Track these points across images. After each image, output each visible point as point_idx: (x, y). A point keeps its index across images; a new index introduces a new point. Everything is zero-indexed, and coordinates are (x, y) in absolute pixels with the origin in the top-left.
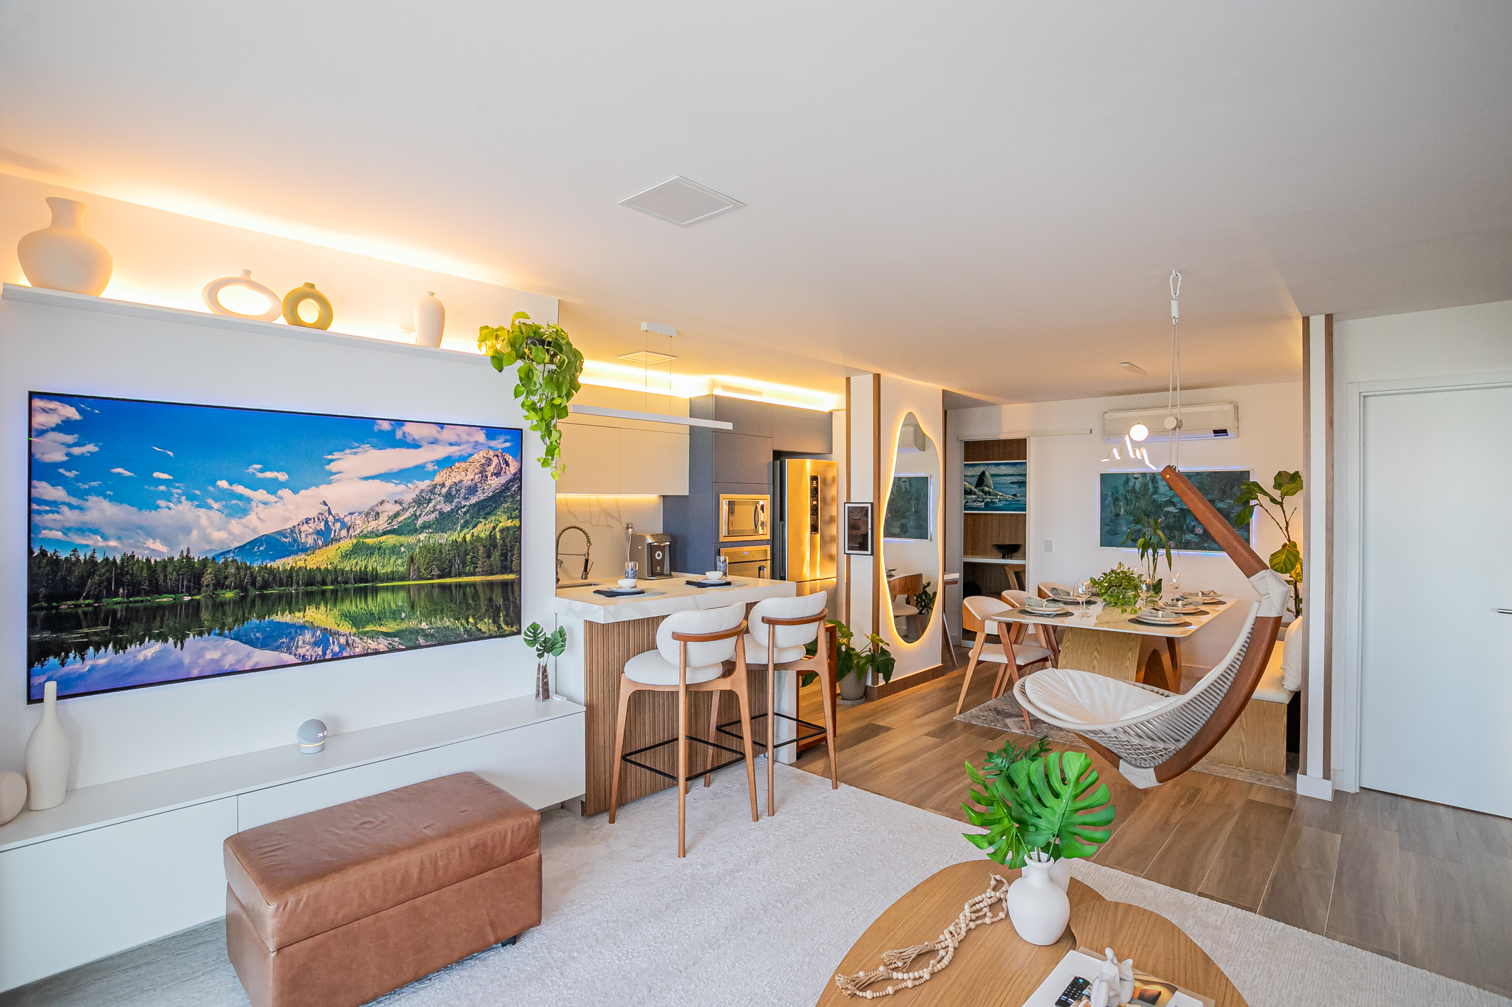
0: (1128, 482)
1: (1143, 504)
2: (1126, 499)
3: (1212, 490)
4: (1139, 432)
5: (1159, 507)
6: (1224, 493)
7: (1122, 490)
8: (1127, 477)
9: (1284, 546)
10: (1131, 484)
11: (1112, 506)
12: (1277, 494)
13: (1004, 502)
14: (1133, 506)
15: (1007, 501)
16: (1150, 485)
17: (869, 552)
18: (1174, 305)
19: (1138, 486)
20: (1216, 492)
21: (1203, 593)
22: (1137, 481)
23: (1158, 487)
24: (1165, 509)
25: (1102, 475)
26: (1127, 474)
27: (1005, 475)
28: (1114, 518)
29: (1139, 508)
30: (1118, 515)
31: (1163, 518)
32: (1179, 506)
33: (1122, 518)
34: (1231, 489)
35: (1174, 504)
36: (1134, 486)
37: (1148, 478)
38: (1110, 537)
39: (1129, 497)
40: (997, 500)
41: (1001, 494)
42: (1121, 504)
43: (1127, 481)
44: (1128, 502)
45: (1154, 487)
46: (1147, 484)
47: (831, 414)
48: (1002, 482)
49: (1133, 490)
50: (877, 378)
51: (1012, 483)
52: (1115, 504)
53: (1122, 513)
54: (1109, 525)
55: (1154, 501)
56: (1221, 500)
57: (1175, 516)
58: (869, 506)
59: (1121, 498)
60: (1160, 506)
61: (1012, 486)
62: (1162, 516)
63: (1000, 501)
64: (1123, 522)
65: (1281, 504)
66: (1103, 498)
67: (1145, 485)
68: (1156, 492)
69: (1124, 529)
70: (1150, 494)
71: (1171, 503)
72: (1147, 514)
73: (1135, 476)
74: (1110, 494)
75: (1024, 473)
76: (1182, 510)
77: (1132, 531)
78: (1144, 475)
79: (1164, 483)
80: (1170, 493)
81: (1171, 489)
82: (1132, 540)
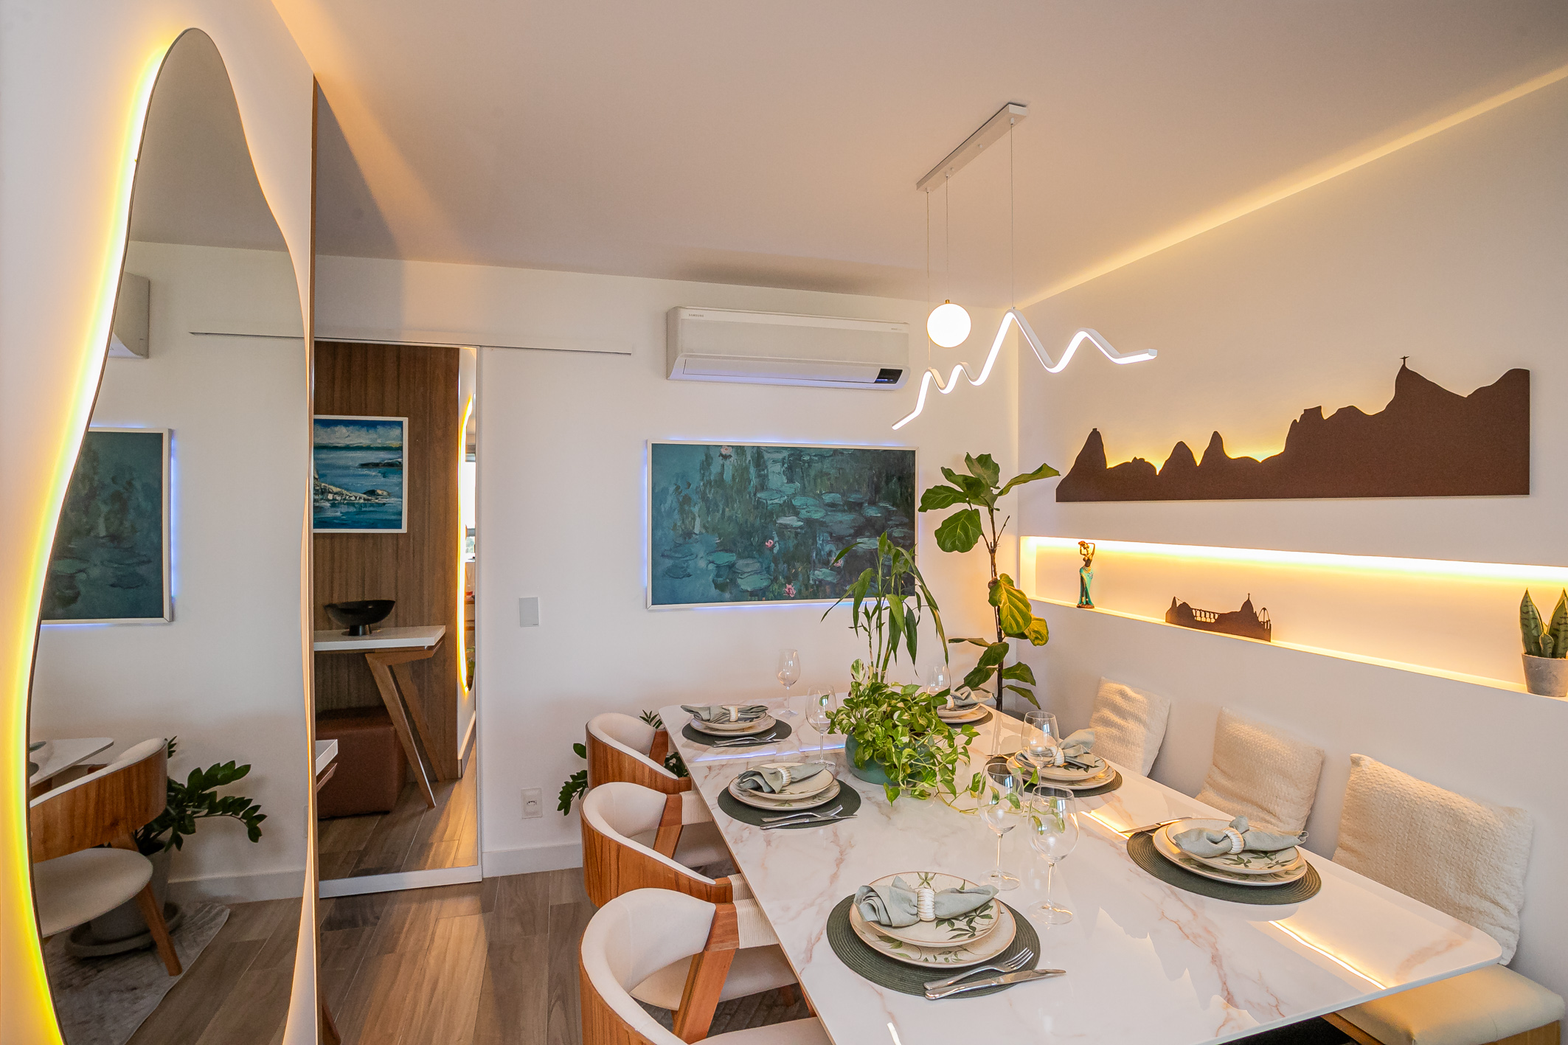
0: (709, 465)
1: (738, 510)
2: (704, 498)
3: (859, 484)
6: (877, 490)
7: (696, 481)
8: (708, 452)
10: (715, 469)
11: (676, 516)
12: (988, 493)
13: (344, 509)
14: (718, 515)
15: (353, 505)
16: (752, 470)
19: (728, 476)
20: (865, 489)
22: (727, 462)
23: (766, 476)
24: (780, 521)
25: (655, 447)
26: (708, 447)
27: (348, 448)
28: (680, 541)
29: (730, 518)
30: (688, 534)
31: (776, 539)
32: (804, 514)
33: (697, 541)
34: (887, 483)
36: (722, 474)
37: (749, 458)
39: (710, 496)
40: (328, 504)
41: (335, 489)
42: (696, 510)
43: (708, 461)
44: (709, 507)
45: (759, 476)
46: (747, 469)
48: (342, 462)
49: (720, 482)
51: (364, 466)
52: (682, 511)
53: (697, 531)
54: (669, 557)
55: (759, 504)
57: (797, 534)
59: (695, 497)
60: (771, 514)
61: (365, 471)
62: (775, 536)
63: (333, 505)
64: (699, 549)
65: (992, 510)
66: (658, 497)
67: (742, 472)
68: (763, 487)
69: (702, 564)
70: (751, 489)
71: (790, 508)
72: (746, 532)
73: (724, 452)
74: (672, 489)
75: (395, 444)
76: (809, 522)
77: (718, 567)
78: (740, 450)
79: (778, 468)
80: (789, 489)
81: (791, 481)
82: (717, 586)
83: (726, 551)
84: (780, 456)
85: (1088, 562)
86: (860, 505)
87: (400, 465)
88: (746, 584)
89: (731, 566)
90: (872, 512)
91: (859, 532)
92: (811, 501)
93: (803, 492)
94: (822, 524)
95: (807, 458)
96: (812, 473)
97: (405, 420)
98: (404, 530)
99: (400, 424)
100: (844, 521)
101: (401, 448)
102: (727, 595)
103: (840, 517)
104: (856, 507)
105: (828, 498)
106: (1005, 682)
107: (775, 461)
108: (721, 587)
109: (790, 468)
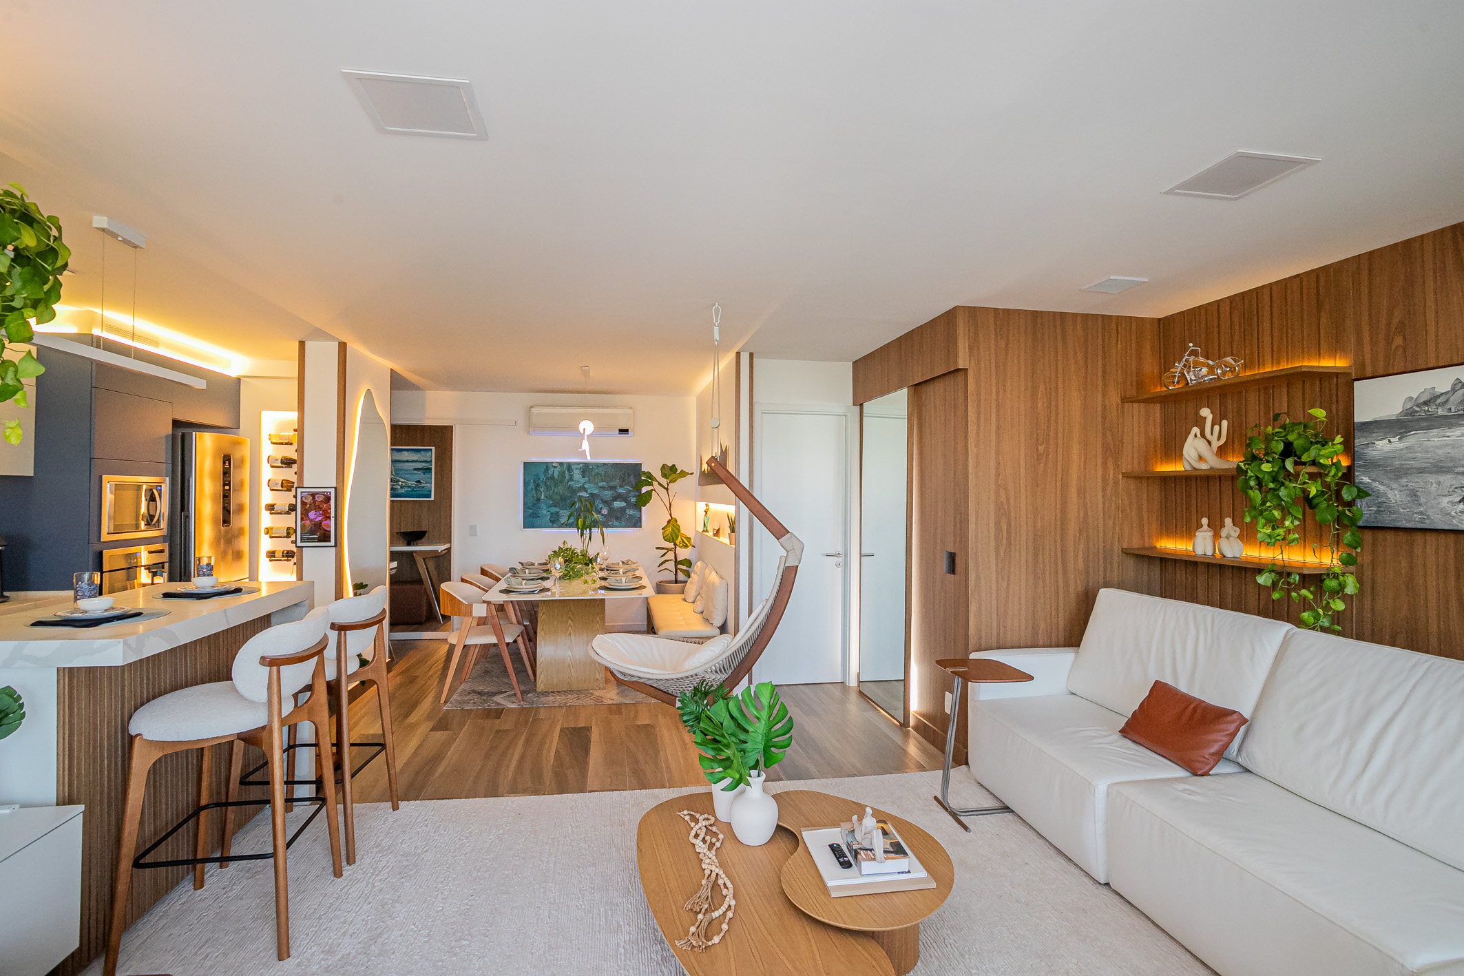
1: (560, 489)
2: (546, 484)
3: (615, 478)
4: (587, 426)
5: (574, 491)
6: (623, 481)
7: (542, 477)
8: (547, 466)
9: (669, 522)
10: (550, 472)
11: (534, 492)
12: (664, 481)
13: (406, 489)
14: (552, 491)
15: (410, 487)
16: (566, 472)
17: (332, 543)
18: (716, 330)
19: (556, 475)
20: (618, 481)
21: (623, 562)
22: (556, 469)
23: (573, 475)
24: (579, 494)
25: (525, 464)
26: (547, 463)
27: (408, 461)
28: (535, 502)
29: (556, 493)
30: (539, 500)
31: (577, 502)
32: (589, 491)
33: (542, 502)
34: (629, 477)
35: (586, 491)
36: (553, 474)
37: (565, 468)
38: (532, 519)
39: (548, 483)
40: (399, 487)
41: (402, 480)
42: (542, 489)
43: (547, 469)
44: (548, 488)
45: (570, 475)
46: (564, 472)
47: (239, 380)
48: (405, 468)
49: (552, 478)
50: (343, 347)
51: (415, 469)
52: (536, 490)
53: (542, 498)
54: (531, 509)
55: (570, 487)
56: (621, 487)
57: (586, 500)
58: (333, 491)
59: (542, 484)
61: (416, 472)
62: (577, 500)
63: (401, 487)
64: (543, 506)
65: (667, 489)
66: (526, 484)
67: (562, 474)
68: (571, 479)
69: (545, 512)
70: (566, 480)
71: (583, 489)
72: (563, 499)
73: (554, 465)
74: (532, 481)
75: (429, 459)
76: (592, 495)
77: (552, 513)
78: (561, 464)
79: (578, 471)
80: (583, 480)
81: (583, 477)
82: (551, 521)
83: (555, 506)
84: (579, 467)
85: (706, 513)
86: (616, 487)
87: (431, 469)
88: (563, 520)
89: (558, 513)
90: (621, 490)
91: (615, 499)
92: (592, 486)
93: (589, 482)
94: (597, 495)
95: (591, 467)
96: (594, 473)
97: (433, 448)
98: (432, 498)
99: (431, 450)
100: (608, 494)
101: (431, 461)
102: (555, 525)
103: (606, 492)
104: (613, 488)
105: (601, 484)
106: (680, 566)
107: (577, 469)
108: (552, 522)
109: (582, 472)
